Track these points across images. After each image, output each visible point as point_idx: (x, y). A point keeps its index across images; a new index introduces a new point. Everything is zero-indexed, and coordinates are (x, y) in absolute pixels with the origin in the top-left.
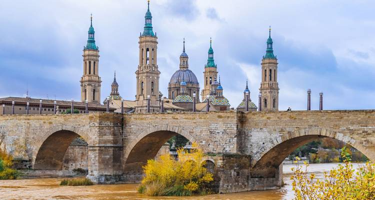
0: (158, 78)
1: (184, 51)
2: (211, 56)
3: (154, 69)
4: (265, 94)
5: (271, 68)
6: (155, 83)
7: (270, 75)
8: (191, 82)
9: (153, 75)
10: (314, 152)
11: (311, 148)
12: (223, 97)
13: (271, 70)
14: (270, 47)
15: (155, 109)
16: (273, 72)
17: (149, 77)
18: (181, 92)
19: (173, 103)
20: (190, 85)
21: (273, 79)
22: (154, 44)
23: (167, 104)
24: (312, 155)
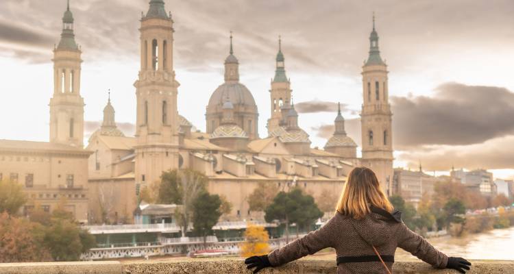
0: (176, 93)
1: (231, 53)
2: (280, 64)
3: (166, 78)
4: (369, 123)
5: (377, 80)
6: (169, 103)
7: (377, 93)
8: (243, 105)
9: (165, 88)
10: (458, 221)
11: (453, 213)
12: (298, 130)
13: (377, 83)
14: (374, 45)
15: (169, 150)
16: (381, 86)
17: (158, 91)
18: (225, 120)
19: (211, 141)
20: (242, 109)
21: (381, 97)
22: (166, 32)
23: (199, 141)
24: (454, 227)
